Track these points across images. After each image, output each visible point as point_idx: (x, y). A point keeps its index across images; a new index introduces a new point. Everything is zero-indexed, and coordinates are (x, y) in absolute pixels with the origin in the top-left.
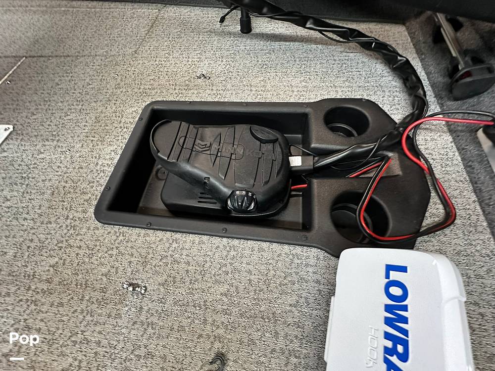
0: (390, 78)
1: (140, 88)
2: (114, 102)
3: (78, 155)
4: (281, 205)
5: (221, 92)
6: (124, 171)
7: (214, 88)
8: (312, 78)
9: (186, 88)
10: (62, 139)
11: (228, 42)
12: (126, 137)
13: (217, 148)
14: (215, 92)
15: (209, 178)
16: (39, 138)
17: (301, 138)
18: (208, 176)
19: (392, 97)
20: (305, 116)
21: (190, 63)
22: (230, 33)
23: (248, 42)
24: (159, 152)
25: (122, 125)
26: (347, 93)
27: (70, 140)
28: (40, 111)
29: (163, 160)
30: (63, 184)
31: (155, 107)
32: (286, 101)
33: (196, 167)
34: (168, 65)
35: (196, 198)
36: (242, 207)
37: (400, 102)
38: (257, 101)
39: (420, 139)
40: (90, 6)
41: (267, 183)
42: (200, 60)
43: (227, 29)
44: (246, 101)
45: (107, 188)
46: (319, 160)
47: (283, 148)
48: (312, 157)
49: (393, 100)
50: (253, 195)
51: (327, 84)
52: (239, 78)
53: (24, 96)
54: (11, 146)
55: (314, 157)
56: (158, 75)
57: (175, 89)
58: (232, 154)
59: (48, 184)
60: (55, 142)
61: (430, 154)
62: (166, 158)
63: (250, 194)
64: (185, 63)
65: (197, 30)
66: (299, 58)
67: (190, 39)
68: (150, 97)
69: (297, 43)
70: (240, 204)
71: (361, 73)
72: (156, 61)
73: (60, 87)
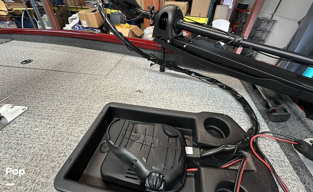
0: (236, 103)
1: (105, 94)
2: (89, 100)
3: (59, 131)
4: (181, 185)
5: (148, 101)
6: (84, 147)
7: (144, 98)
8: (196, 98)
9: (130, 96)
10: (53, 119)
11: (153, 75)
12: (91, 123)
13: (144, 139)
14: (144, 100)
15: (136, 160)
16: (40, 117)
17: (191, 132)
18: (136, 159)
19: (239, 114)
20: (193, 120)
21: (133, 83)
22: (154, 71)
23: (163, 76)
24: (110, 139)
25: (90, 114)
26: (215, 109)
27: (57, 120)
28: (47, 100)
29: (111, 145)
30: (42, 152)
31: (111, 106)
32: (182, 111)
33: (129, 151)
34: (122, 83)
35: (124, 173)
36: (155, 187)
37: (244, 118)
38: (166, 108)
39: (261, 144)
40: (91, 51)
41: (172, 167)
42: (139, 82)
43: (153, 69)
44: (161, 108)
45: (70, 159)
46: (203, 152)
47: (182, 141)
48: (199, 149)
49: (240, 117)
50: (163, 177)
51: (204, 103)
52: (158, 94)
53: (42, 91)
54: (21, 120)
55: (200, 149)
56: (116, 88)
57: (124, 96)
58: (152, 143)
59: (32, 150)
60: (48, 121)
61: (269, 156)
62: (113, 144)
63: (161, 176)
64: (131, 83)
65: (139, 68)
66: (188, 87)
67: (135, 71)
68: (110, 99)
69: (187, 79)
70: (154, 184)
71: (221, 99)
72: (116, 80)
73: (63, 87)
